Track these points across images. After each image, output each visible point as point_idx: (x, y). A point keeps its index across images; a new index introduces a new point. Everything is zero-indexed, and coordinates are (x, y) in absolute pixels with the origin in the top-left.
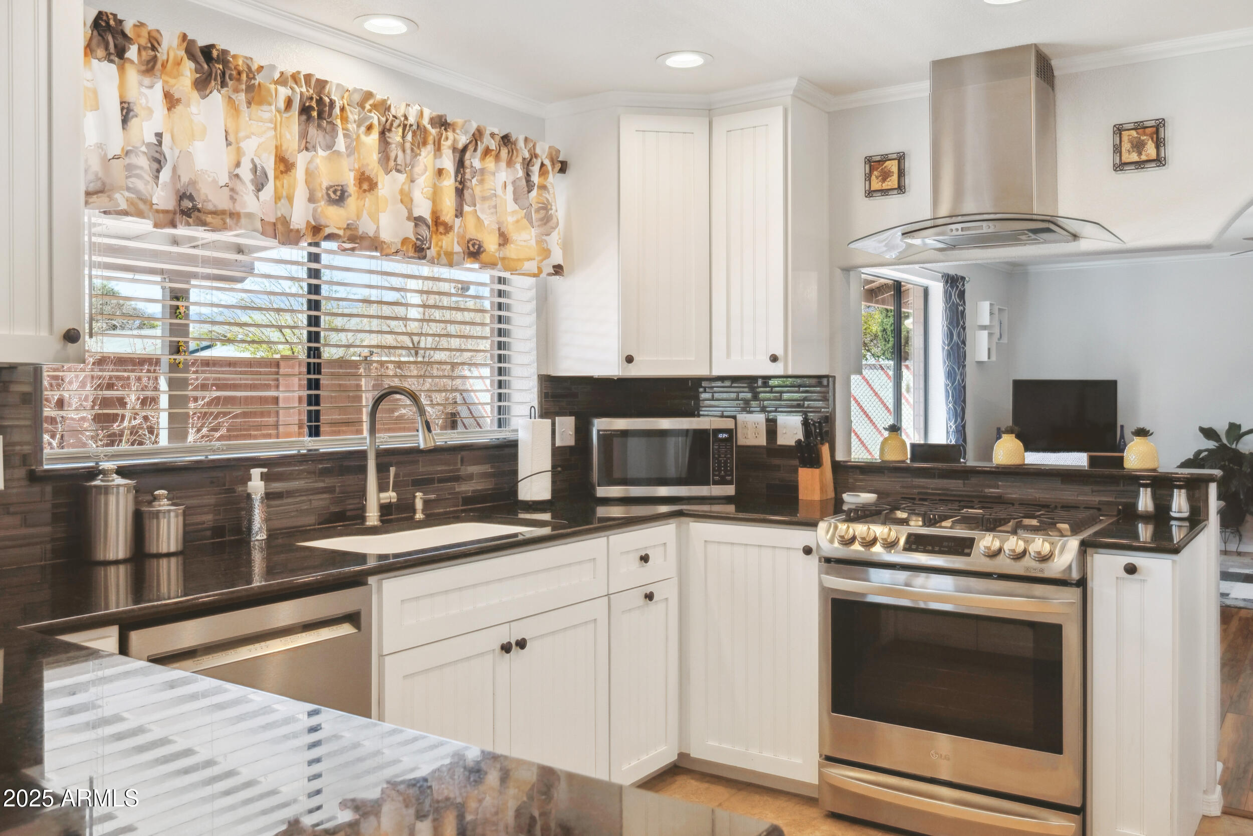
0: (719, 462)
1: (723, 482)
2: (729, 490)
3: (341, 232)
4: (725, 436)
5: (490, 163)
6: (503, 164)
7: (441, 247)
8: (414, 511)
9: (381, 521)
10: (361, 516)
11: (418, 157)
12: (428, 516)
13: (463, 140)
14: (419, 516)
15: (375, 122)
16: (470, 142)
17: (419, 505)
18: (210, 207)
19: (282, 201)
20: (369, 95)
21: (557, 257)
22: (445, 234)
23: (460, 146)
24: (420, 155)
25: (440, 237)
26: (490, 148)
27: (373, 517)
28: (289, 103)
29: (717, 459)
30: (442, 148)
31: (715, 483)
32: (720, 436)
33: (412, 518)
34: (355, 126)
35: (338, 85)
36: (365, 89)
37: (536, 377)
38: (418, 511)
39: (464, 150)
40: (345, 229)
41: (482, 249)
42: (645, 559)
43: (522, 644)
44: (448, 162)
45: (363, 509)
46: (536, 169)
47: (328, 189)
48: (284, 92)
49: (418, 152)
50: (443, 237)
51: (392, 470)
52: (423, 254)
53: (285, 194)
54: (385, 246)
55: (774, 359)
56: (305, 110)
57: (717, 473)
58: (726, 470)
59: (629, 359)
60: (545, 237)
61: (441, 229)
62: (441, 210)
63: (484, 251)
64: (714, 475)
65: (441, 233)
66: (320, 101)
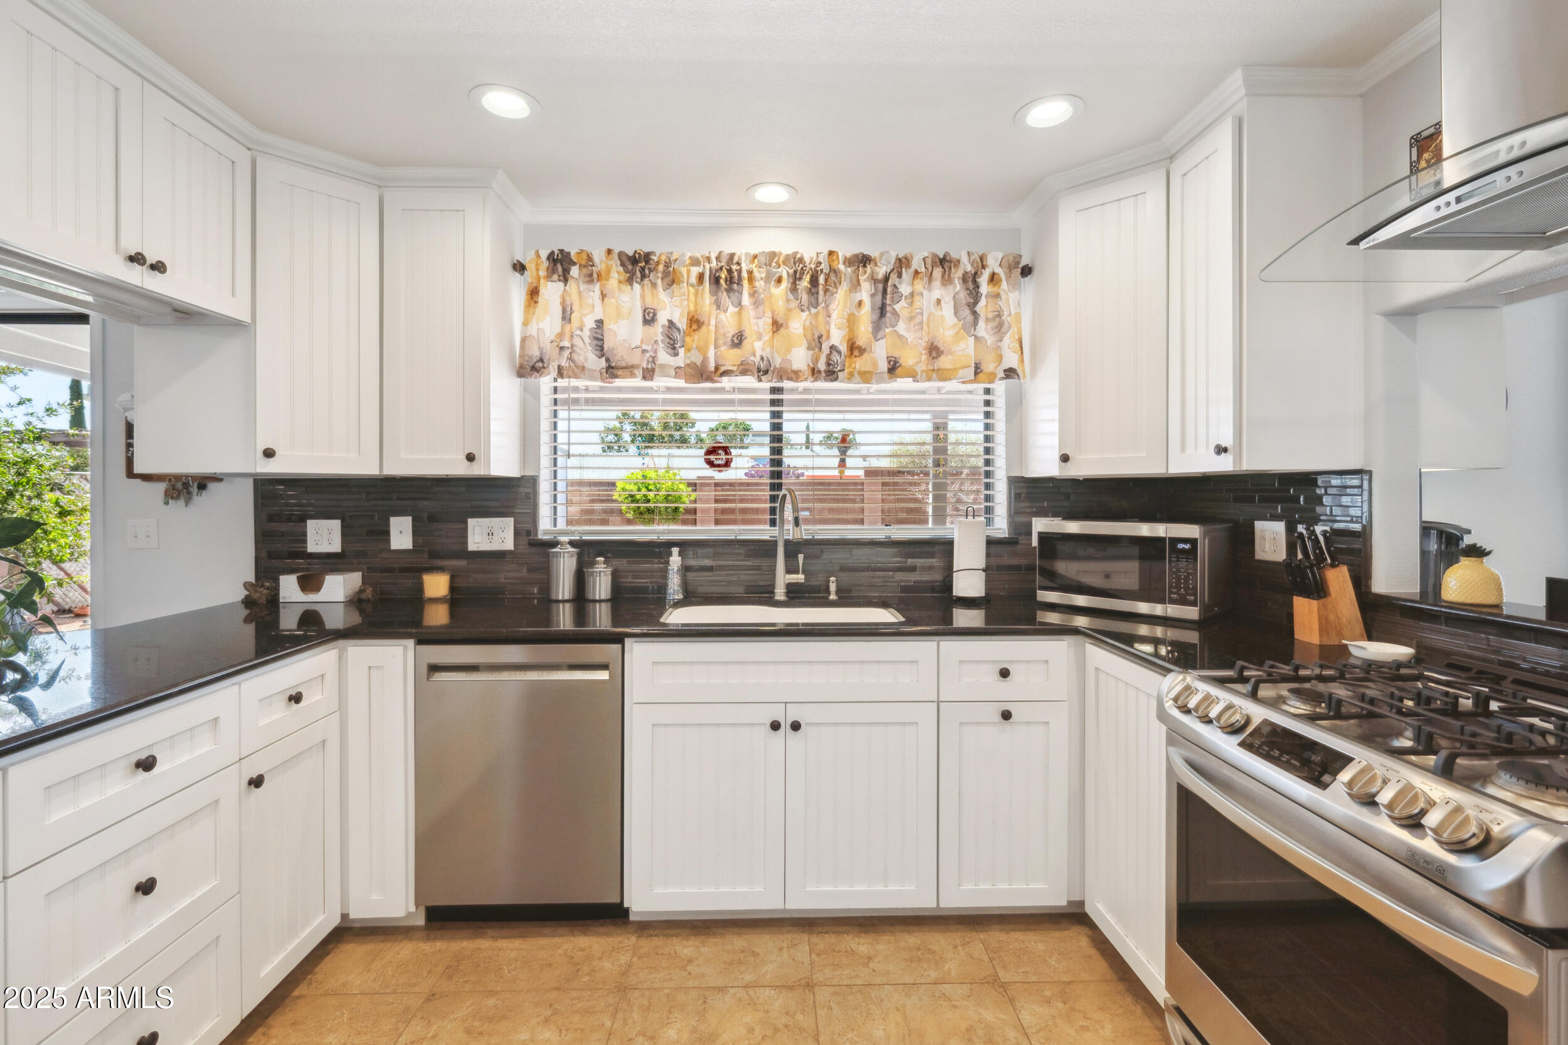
0: (1178, 578)
1: (1182, 601)
2: (1192, 613)
3: (735, 368)
4: (1187, 546)
5: (919, 286)
6: (937, 283)
7: (855, 368)
8: (829, 593)
9: (787, 596)
10: (770, 589)
11: (835, 295)
12: (840, 597)
13: (881, 272)
14: (833, 597)
15: (785, 275)
16: (892, 271)
17: (833, 587)
18: (623, 364)
19: (692, 351)
20: (773, 255)
21: (1011, 361)
22: (859, 356)
23: (880, 276)
24: (836, 293)
25: (855, 359)
26: (919, 271)
27: (780, 594)
28: (701, 277)
29: (1175, 573)
30: (861, 281)
31: (1172, 602)
32: (1181, 546)
33: (827, 598)
34: (762, 283)
35: (747, 254)
36: (767, 250)
37: (1005, 479)
38: (832, 593)
39: (886, 279)
40: (738, 366)
41: (898, 364)
42: (1005, 673)
43: (796, 726)
44: (865, 293)
45: (773, 586)
46: (983, 280)
47: (733, 336)
48: (695, 270)
49: (835, 290)
50: (858, 359)
51: (801, 557)
52: (835, 376)
53: (694, 346)
54: (801, 374)
55: (1221, 450)
56: (716, 280)
57: (1175, 590)
58: (1186, 588)
59: (1065, 458)
60: (999, 344)
61: (856, 353)
62: (858, 336)
63: (900, 366)
64: (1171, 593)
65: (856, 356)
66: (730, 271)
